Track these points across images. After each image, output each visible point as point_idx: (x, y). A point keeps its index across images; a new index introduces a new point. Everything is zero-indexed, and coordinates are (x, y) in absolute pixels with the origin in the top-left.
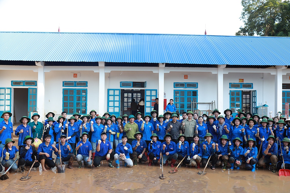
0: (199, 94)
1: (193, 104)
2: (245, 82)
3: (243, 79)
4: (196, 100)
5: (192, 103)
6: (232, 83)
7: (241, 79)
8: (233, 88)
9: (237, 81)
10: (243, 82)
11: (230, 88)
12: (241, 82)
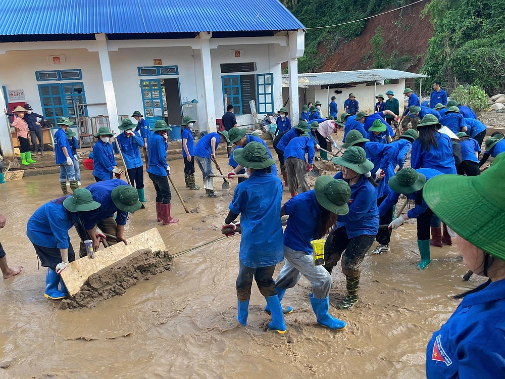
0: (86, 88)
1: (78, 106)
2: (164, 64)
3: (161, 60)
4: (82, 100)
5: (75, 105)
6: (141, 67)
7: (157, 60)
8: (145, 76)
9: (151, 64)
10: (161, 64)
11: (139, 75)
12: (157, 64)
